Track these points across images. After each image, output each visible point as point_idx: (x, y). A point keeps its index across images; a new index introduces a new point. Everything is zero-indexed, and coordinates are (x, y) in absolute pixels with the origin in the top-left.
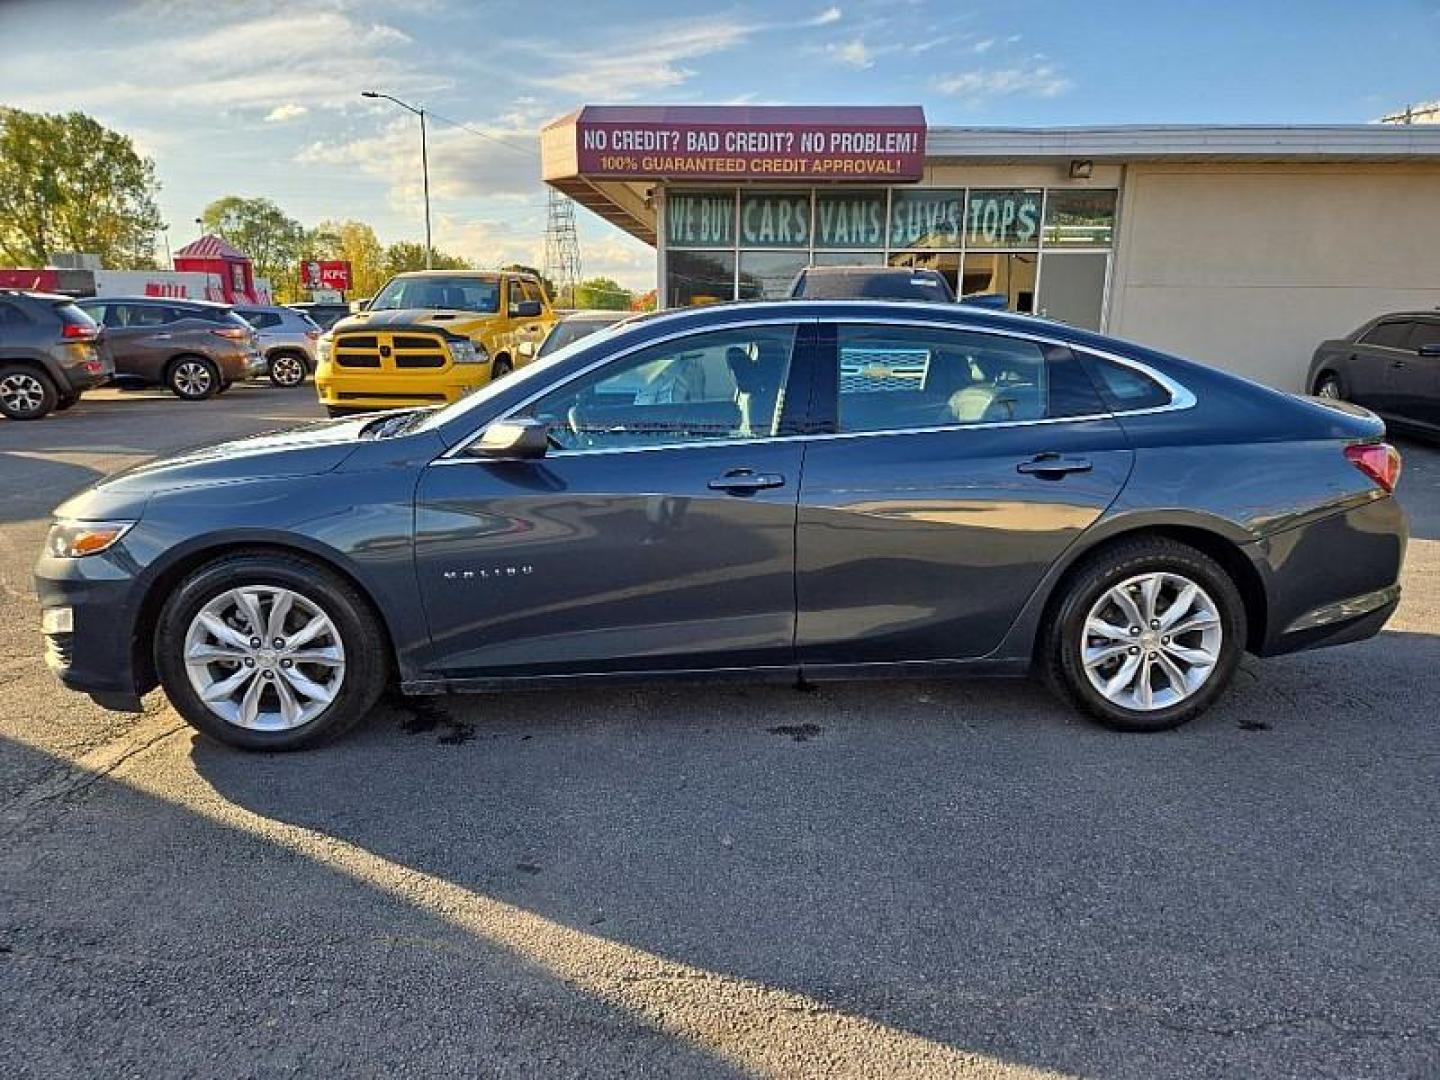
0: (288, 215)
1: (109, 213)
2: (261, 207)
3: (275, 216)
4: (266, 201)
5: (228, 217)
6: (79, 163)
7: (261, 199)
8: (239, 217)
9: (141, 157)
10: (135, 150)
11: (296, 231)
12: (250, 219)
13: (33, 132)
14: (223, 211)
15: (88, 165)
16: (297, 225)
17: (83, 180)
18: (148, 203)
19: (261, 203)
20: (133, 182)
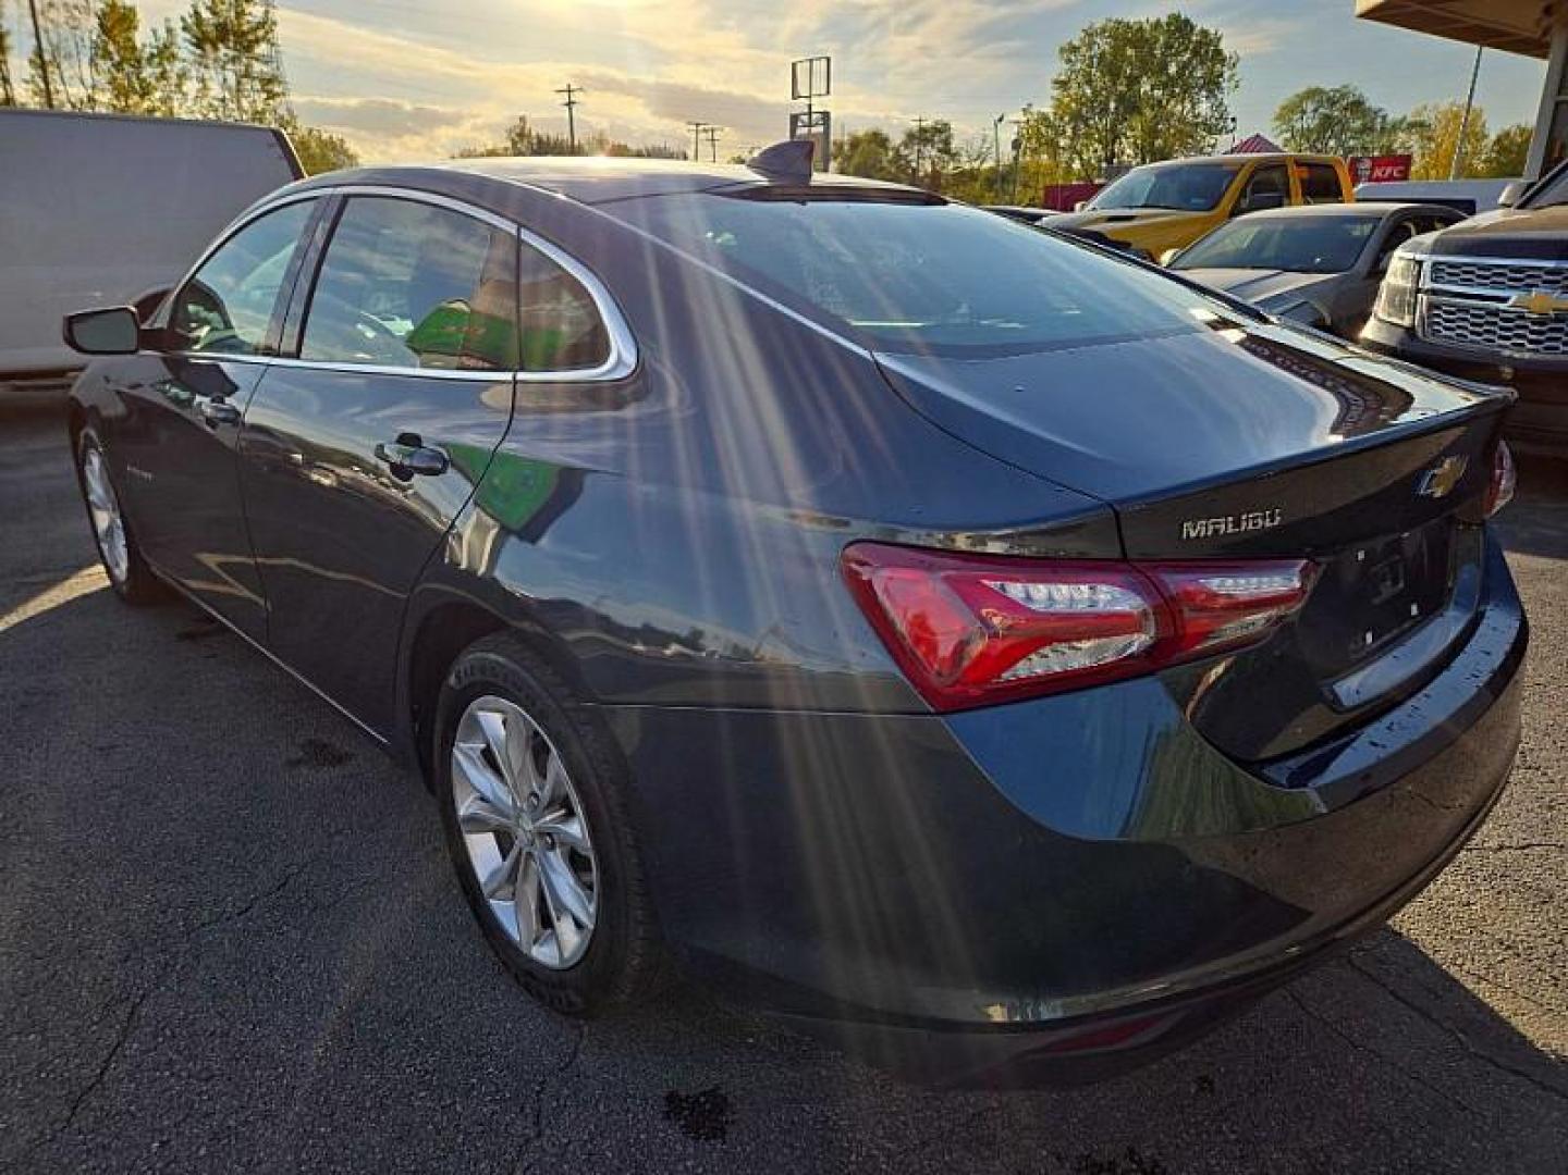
0: (1372, 102)
1: (1181, 120)
2: (1343, 96)
3: (1357, 106)
4: (1351, 88)
5: (1304, 112)
6: (1164, 67)
7: (1345, 87)
8: (1315, 110)
9: (1226, 53)
10: (1222, 46)
11: (1379, 120)
12: (1327, 111)
13: (1129, 42)
14: (1300, 105)
15: (1173, 69)
16: (1381, 114)
17: (1165, 86)
18: (1221, 104)
19: (1344, 90)
20: (1212, 84)
